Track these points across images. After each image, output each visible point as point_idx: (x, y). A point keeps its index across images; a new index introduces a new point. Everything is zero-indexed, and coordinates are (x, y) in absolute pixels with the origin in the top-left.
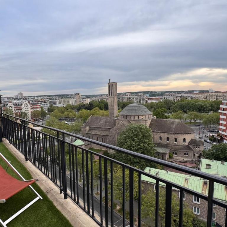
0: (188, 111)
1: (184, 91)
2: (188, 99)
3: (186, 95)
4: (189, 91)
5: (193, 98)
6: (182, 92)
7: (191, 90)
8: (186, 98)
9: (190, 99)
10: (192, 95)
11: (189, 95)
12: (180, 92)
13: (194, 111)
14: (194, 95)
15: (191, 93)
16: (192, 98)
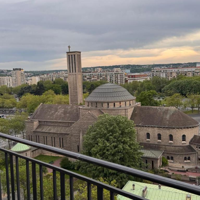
0: (188, 93)
1: (182, 63)
2: (188, 75)
3: (186, 70)
4: (189, 63)
5: (196, 74)
6: (179, 64)
7: (192, 62)
8: (186, 75)
9: (191, 75)
10: (193, 69)
11: (190, 69)
12: (176, 66)
13: (198, 93)
14: (197, 69)
15: (192, 67)
16: (193, 74)
